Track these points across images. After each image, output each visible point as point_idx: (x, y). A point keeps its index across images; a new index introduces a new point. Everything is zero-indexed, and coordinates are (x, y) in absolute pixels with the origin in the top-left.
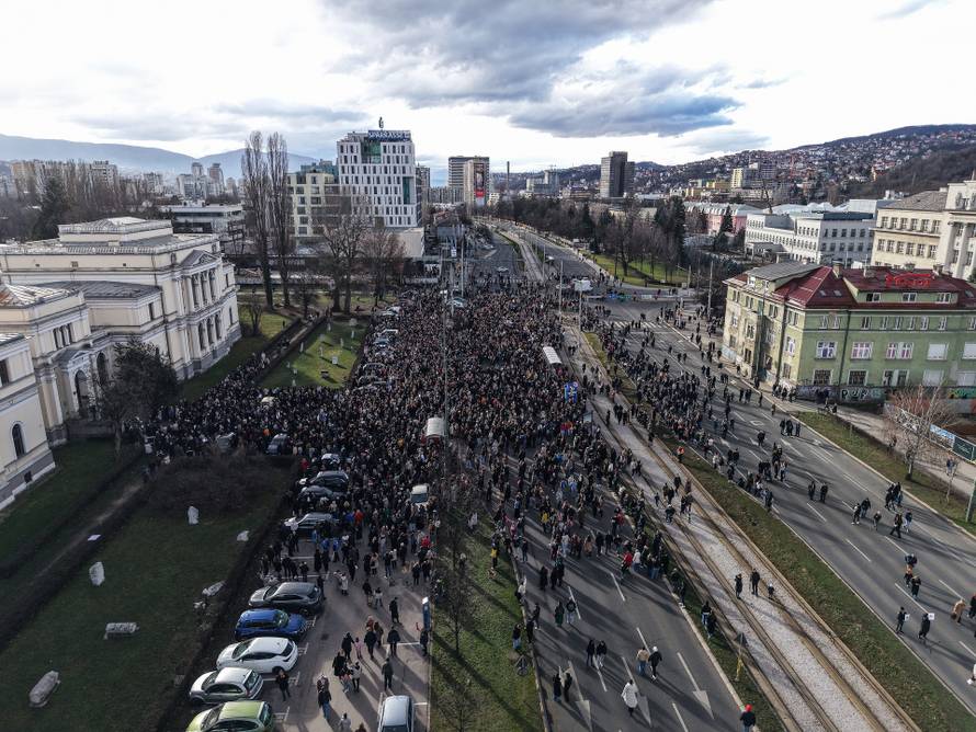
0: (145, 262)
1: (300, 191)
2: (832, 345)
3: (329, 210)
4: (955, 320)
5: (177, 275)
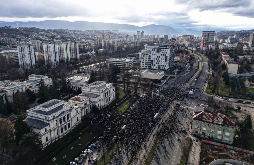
0: (98, 92)
2: (198, 126)
3: (149, 63)
4: (223, 127)
5: (103, 93)
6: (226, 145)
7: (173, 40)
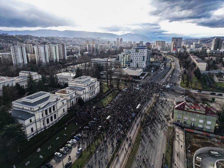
1: (123, 58)
2: (180, 116)
3: (128, 62)
4: (205, 116)
5: (88, 86)
6: (208, 134)
7: (148, 44)
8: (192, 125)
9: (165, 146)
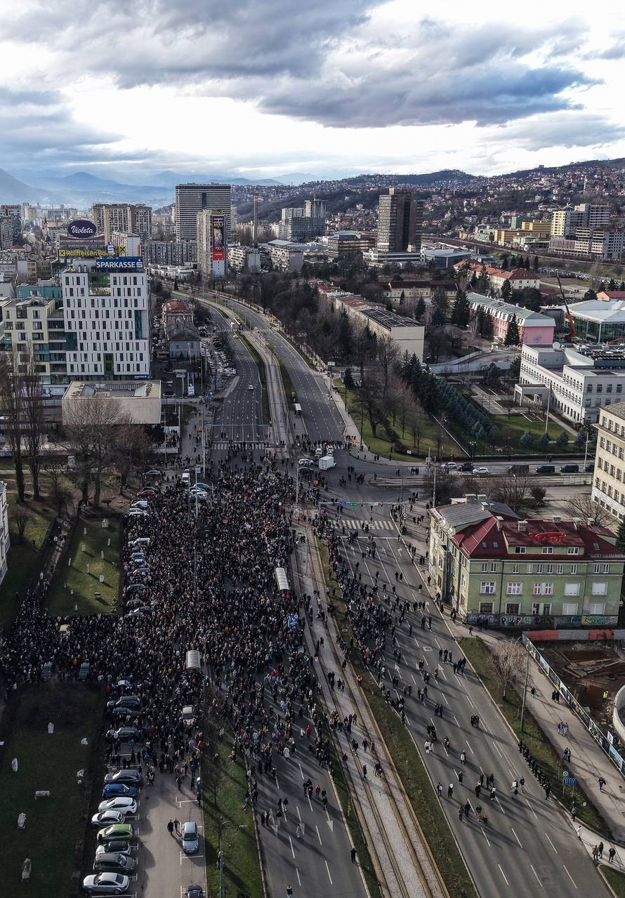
1: (20, 326)
2: (492, 584)
3: (52, 346)
4: (582, 567)
6: (608, 632)
7: (83, 231)
8: (541, 611)
9: (498, 717)
